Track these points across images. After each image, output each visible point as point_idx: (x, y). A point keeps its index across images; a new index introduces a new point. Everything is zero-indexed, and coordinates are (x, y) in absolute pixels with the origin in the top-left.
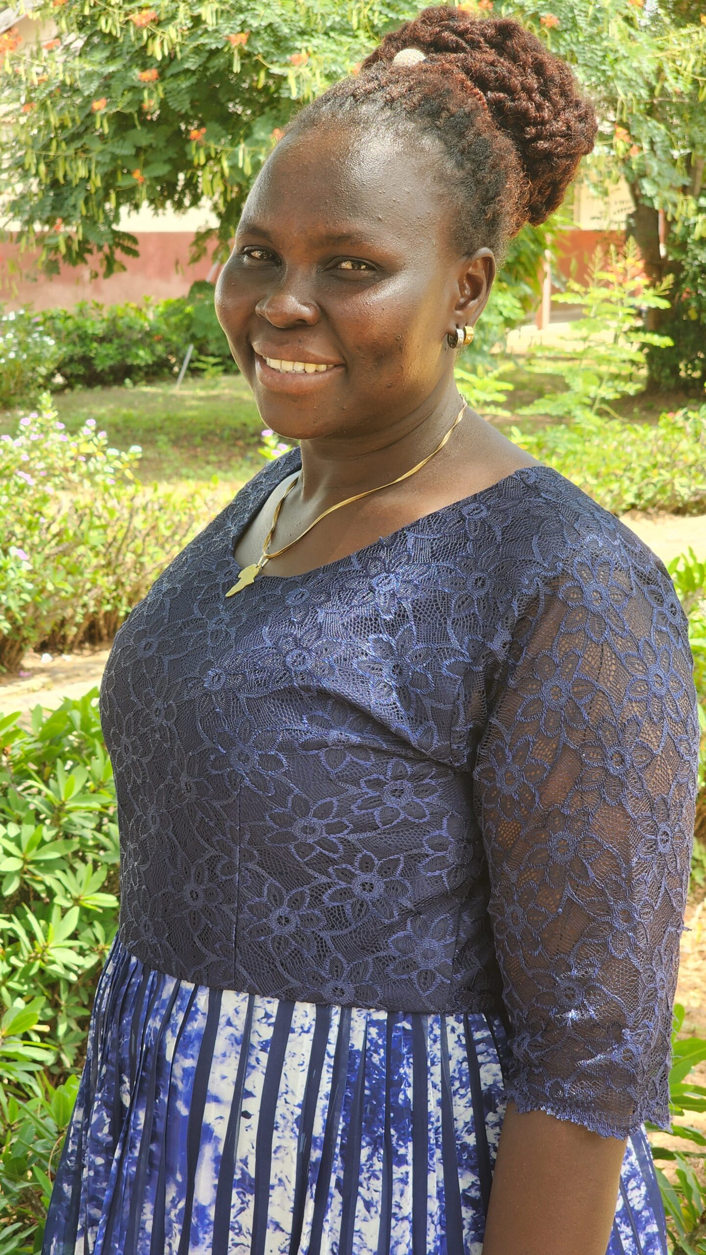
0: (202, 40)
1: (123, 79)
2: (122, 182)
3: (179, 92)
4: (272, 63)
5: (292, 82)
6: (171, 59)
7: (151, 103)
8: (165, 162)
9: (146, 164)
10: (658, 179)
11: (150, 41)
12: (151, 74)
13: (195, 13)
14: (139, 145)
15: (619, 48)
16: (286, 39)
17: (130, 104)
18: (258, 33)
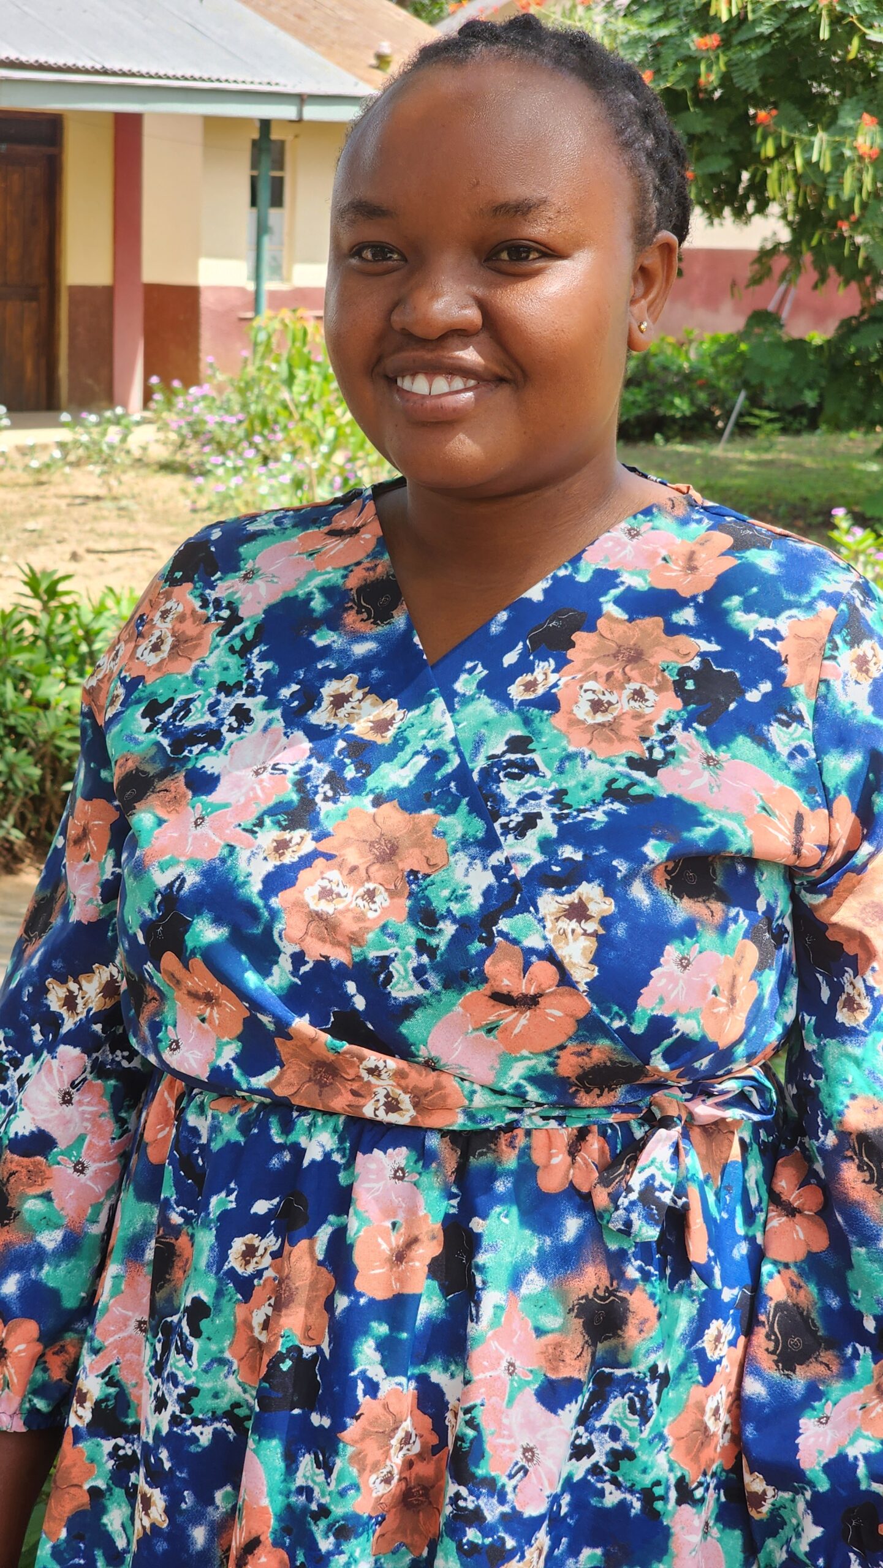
1: (677, 46)
3: (747, 64)
4: (871, 27)
6: (740, 21)
7: (710, 80)
8: (725, 154)
9: (702, 156)
12: (713, 40)
14: (692, 131)
17: (683, 78)
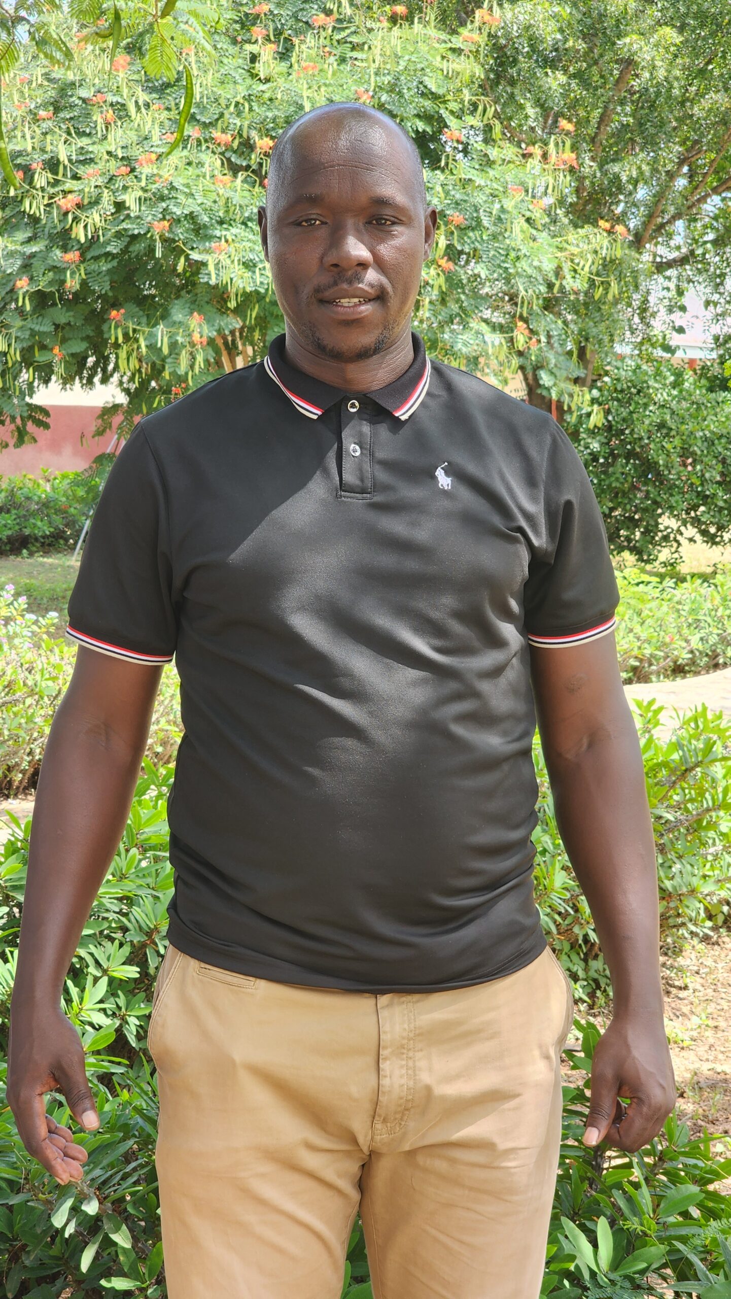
0: (124, 225)
1: (45, 259)
2: (40, 357)
3: (100, 273)
4: (192, 249)
5: (211, 267)
6: (93, 241)
7: (72, 283)
8: (82, 339)
9: (64, 341)
10: (554, 370)
11: (74, 224)
12: (73, 256)
13: (119, 199)
14: (57, 322)
15: (521, 247)
16: (205, 226)
17: (51, 283)
18: (179, 221)
